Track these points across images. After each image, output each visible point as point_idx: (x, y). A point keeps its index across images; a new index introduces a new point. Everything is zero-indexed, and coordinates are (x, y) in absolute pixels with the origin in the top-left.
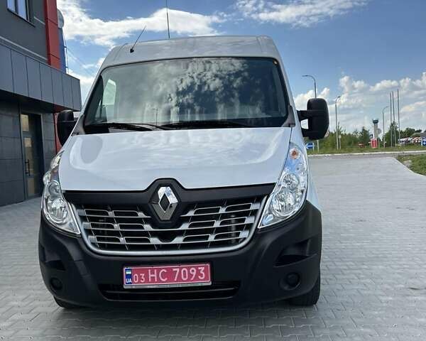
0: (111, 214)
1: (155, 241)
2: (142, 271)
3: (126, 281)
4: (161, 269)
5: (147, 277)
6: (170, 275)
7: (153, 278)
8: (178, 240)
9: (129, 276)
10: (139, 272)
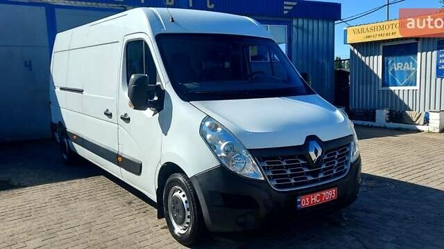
0: (284, 163)
1: (310, 178)
2: (307, 197)
5: (310, 201)
7: (313, 201)
8: (321, 176)
9: (300, 203)
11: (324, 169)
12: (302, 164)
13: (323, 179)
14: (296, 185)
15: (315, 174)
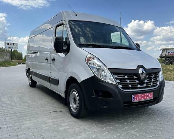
0: (126, 77)
1: (139, 86)
2: (137, 96)
3: (133, 100)
4: (142, 95)
5: (138, 98)
6: (144, 97)
7: (140, 98)
8: (145, 85)
9: (134, 98)
10: (136, 96)
11: (147, 83)
12: (135, 78)
13: (146, 87)
14: (132, 88)
15: (142, 84)
